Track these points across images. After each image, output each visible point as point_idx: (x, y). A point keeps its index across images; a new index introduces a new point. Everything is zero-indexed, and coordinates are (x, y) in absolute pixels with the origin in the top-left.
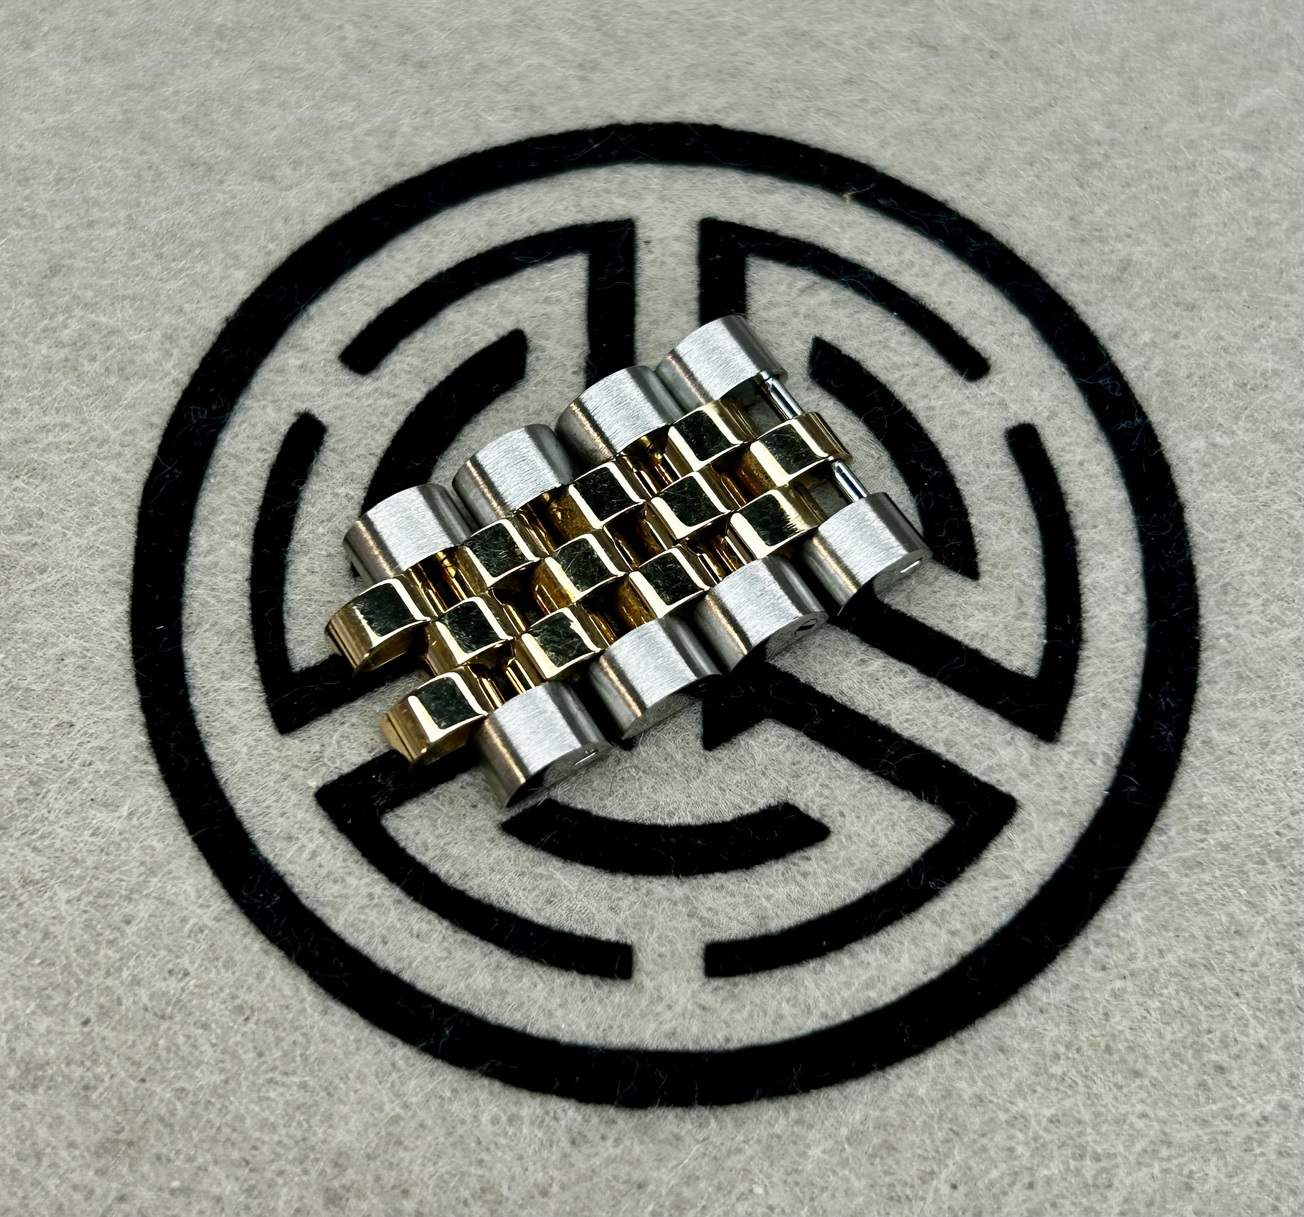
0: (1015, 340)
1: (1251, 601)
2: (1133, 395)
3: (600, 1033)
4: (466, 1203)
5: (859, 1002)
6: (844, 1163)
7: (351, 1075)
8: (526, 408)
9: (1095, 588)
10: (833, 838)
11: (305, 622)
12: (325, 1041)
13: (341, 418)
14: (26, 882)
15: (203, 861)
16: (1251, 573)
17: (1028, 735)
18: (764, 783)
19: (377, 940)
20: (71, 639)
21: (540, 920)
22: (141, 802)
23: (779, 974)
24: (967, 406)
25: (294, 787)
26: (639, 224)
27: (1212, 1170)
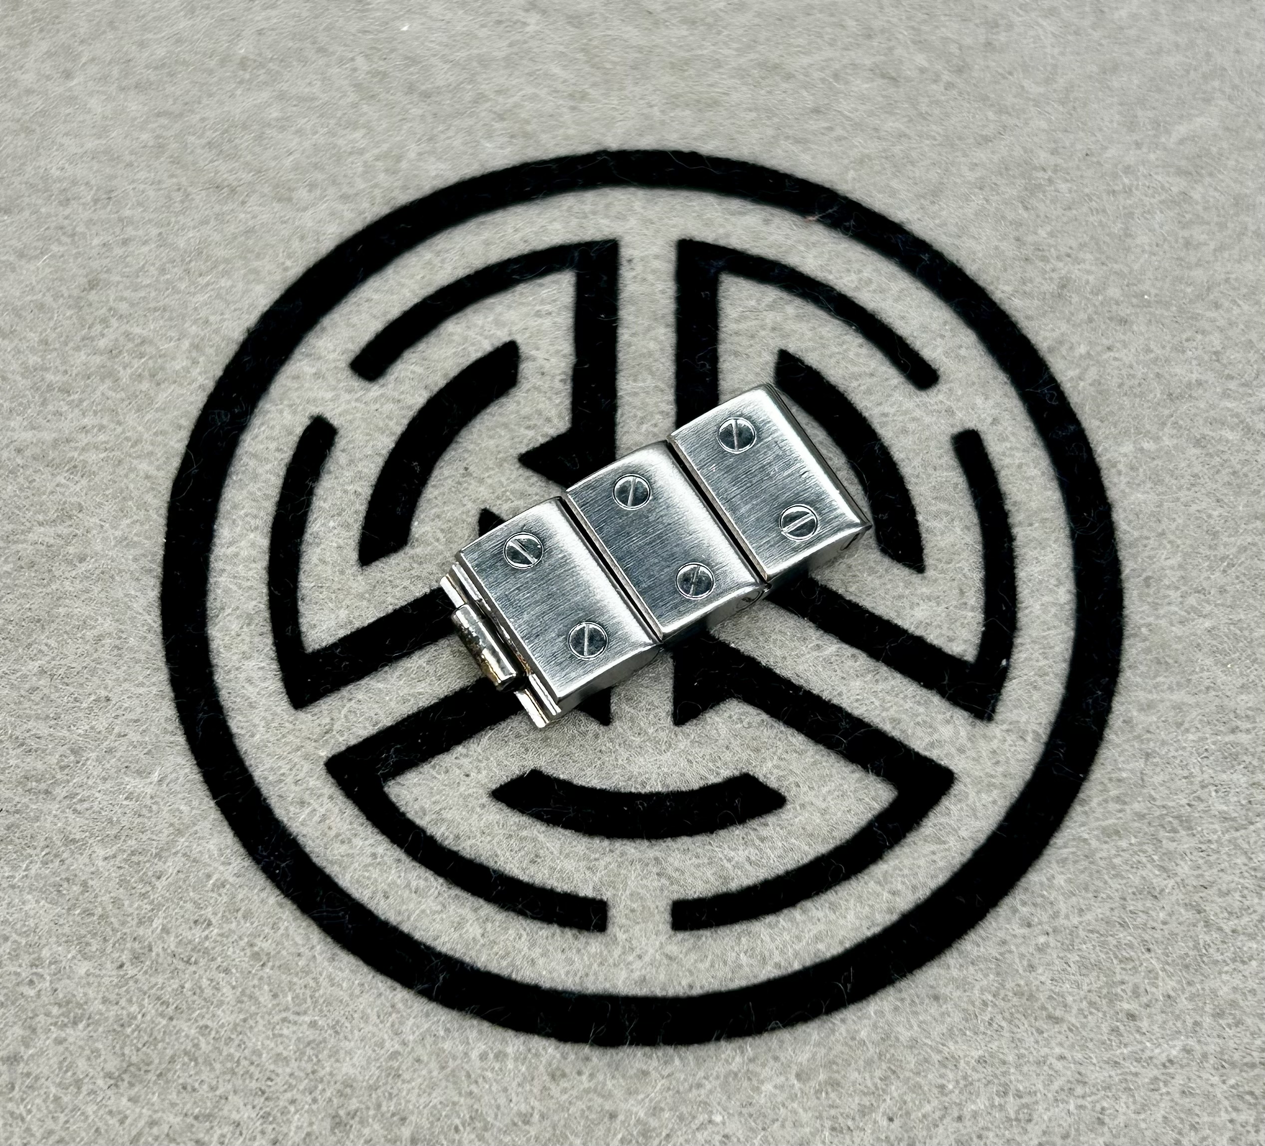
0: (963, 352)
1: (1171, 593)
2: (1069, 404)
3: (577, 980)
4: (457, 1129)
5: (809, 954)
6: (793, 1098)
7: (356, 1016)
8: (518, 412)
9: (1030, 580)
10: (789, 806)
11: (316, 607)
12: (332, 985)
13: (351, 422)
14: (69, 841)
15: (226, 823)
16: (1172, 568)
17: (966, 714)
18: (727, 756)
19: (380, 895)
20: (108, 620)
21: (525, 878)
22: (169, 770)
23: (738, 928)
24: (918, 413)
25: (306, 757)
26: (622, 243)
27: (1122, 1108)
